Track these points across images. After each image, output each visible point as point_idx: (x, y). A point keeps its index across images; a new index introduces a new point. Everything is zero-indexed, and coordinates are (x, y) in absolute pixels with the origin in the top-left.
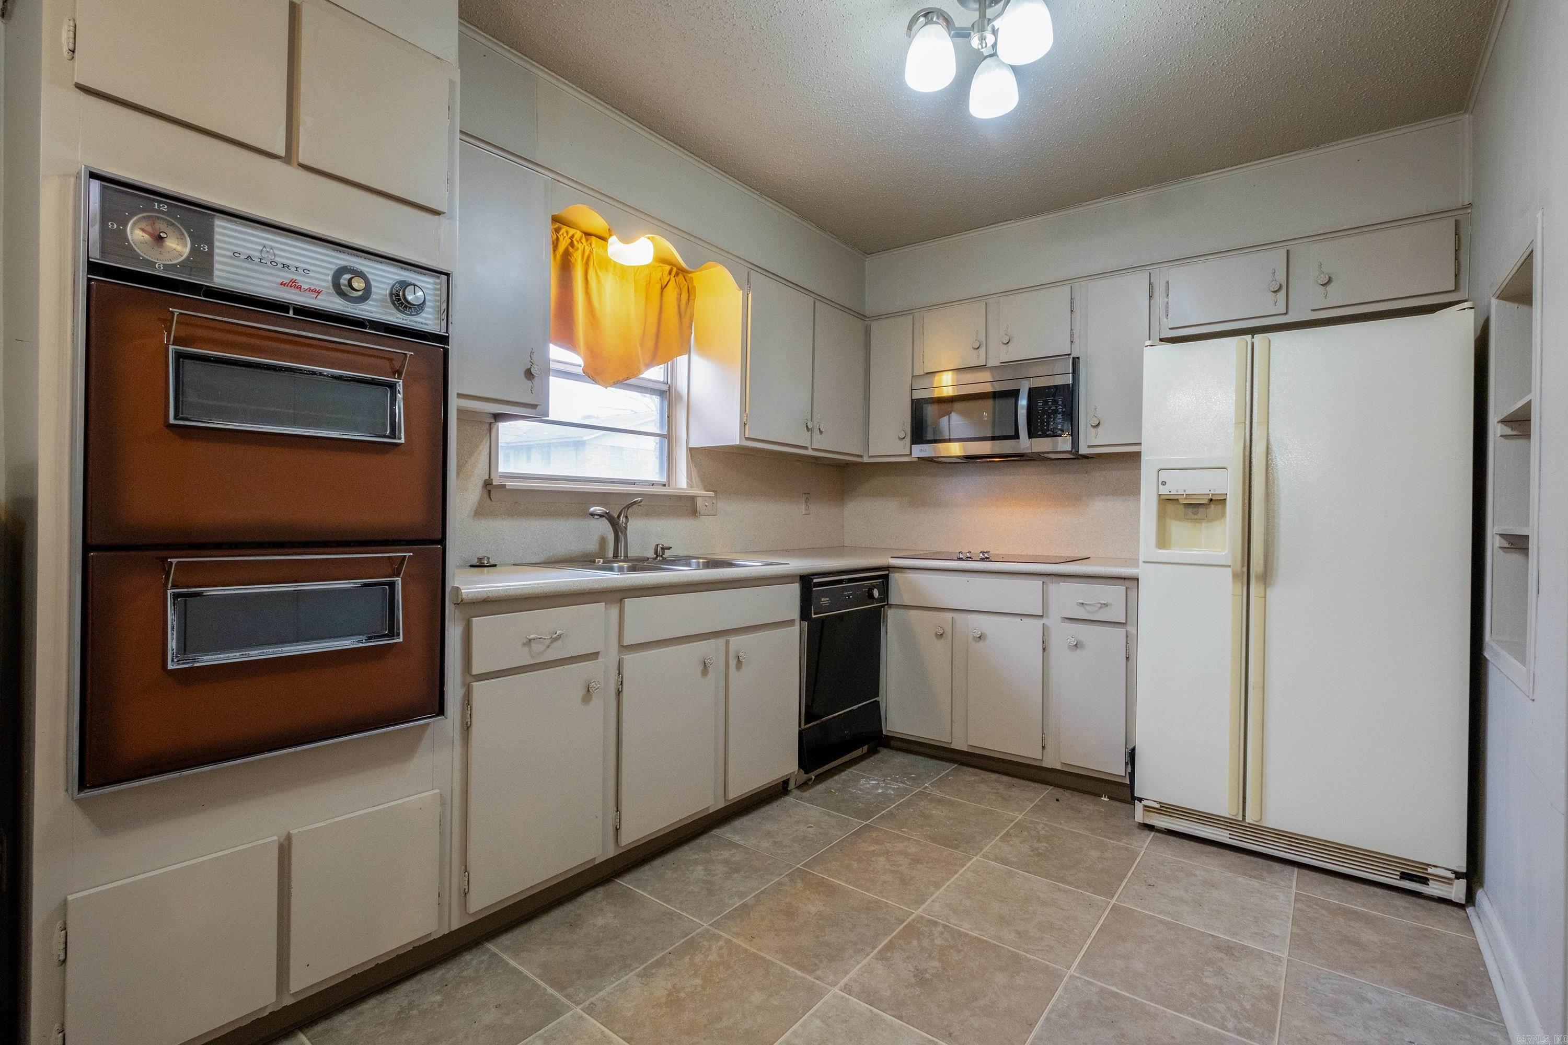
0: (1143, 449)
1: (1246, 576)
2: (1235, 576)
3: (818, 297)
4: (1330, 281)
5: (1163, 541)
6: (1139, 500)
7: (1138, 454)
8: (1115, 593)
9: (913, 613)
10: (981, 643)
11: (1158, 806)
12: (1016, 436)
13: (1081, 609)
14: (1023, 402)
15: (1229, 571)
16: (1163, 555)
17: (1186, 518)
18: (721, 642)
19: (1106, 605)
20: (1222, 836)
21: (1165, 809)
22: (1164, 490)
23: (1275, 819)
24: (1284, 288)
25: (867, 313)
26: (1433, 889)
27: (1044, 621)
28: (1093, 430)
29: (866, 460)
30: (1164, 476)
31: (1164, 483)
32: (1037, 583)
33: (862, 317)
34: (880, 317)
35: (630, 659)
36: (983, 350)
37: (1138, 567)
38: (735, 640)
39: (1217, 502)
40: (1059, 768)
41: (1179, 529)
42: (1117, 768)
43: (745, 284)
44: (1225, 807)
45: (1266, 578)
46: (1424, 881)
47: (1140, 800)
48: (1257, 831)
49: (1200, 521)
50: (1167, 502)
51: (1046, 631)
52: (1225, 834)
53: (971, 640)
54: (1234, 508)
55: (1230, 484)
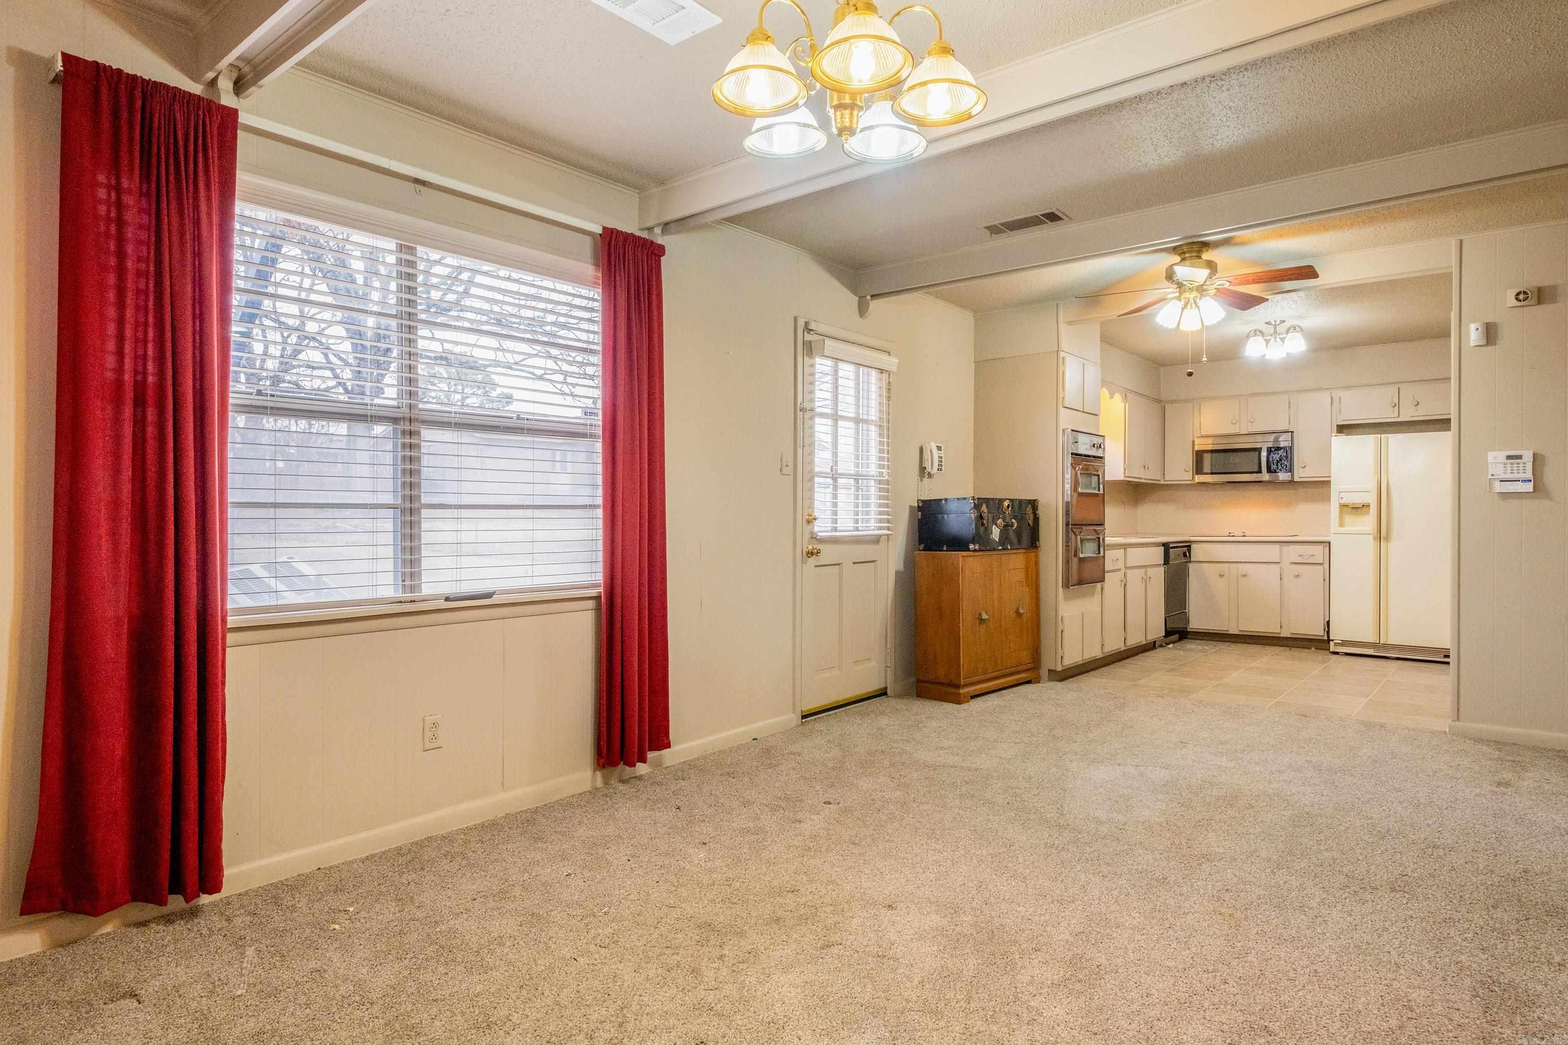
0: (1332, 479)
1: (1379, 537)
2: (1374, 538)
3: (1147, 397)
4: (1418, 404)
5: (1342, 524)
6: (1330, 505)
7: (1329, 482)
8: (1318, 550)
9: (1204, 565)
10: (1244, 579)
11: (1341, 643)
12: (1260, 471)
13: (1300, 558)
14: (1264, 454)
15: (1372, 536)
16: (1342, 530)
17: (1352, 514)
18: (1143, 570)
19: (1312, 555)
20: (1371, 652)
21: (1344, 643)
22: (1342, 501)
23: (1392, 641)
24: (1397, 405)
25: (1162, 399)
27: (1281, 565)
28: (1302, 469)
29: (1162, 482)
30: (1342, 495)
31: (1342, 498)
32: (1277, 546)
33: (1159, 401)
34: (1172, 402)
35: (1128, 572)
36: (1237, 425)
37: (1329, 536)
38: (1149, 570)
39: (1366, 506)
40: (1289, 636)
41: (1348, 519)
42: (1319, 632)
43: (1125, 398)
44: (1371, 638)
45: (1387, 538)
47: (1333, 640)
48: (1386, 646)
49: (1358, 515)
50: (1343, 506)
51: (1281, 570)
52: (1372, 650)
53: (1240, 577)
54: (1373, 509)
55: (1371, 499)
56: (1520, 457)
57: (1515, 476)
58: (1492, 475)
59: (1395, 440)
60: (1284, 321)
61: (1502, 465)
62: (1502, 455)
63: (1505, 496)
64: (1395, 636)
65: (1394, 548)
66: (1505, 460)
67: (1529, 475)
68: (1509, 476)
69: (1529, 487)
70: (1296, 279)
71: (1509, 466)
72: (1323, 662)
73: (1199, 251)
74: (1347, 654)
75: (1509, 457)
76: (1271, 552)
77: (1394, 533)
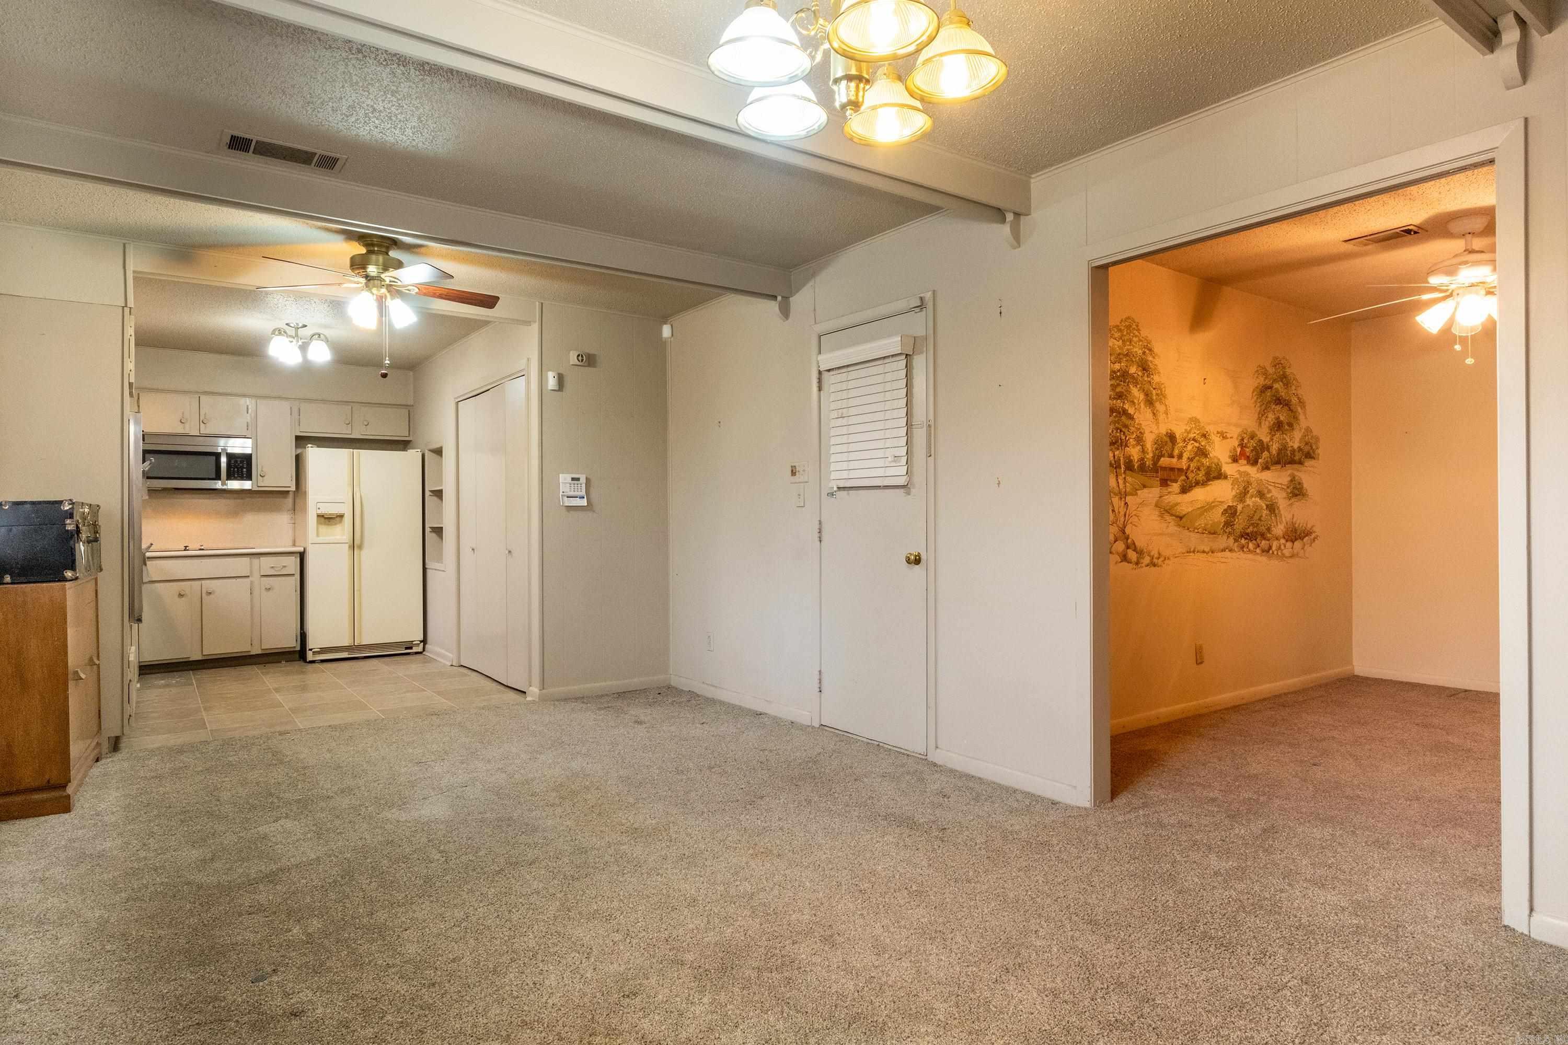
1: (352, 547)
2: (349, 547)
4: (368, 423)
5: (318, 534)
6: (307, 515)
8: (291, 561)
9: (157, 585)
10: (210, 597)
11: (319, 650)
12: (220, 479)
13: (272, 570)
14: (224, 460)
15: (347, 545)
16: (320, 539)
17: (325, 524)
19: (285, 567)
20: (345, 655)
21: (323, 650)
22: (319, 512)
23: (365, 642)
24: (350, 423)
26: (415, 650)
27: (250, 578)
28: (261, 478)
30: (319, 505)
31: (319, 509)
32: (245, 559)
36: (188, 424)
37: (307, 547)
39: (341, 516)
40: (260, 652)
41: (324, 529)
42: (295, 643)
44: (346, 641)
45: (360, 547)
46: (411, 648)
47: (309, 650)
48: (361, 647)
49: (331, 525)
50: (320, 516)
51: (252, 583)
52: (347, 653)
53: (204, 595)
54: (348, 519)
55: (346, 510)
56: (578, 479)
57: (576, 493)
58: (563, 492)
59: (366, 456)
60: (306, 326)
61: (568, 485)
62: (568, 477)
63: (570, 508)
64: (368, 637)
65: (366, 556)
66: (570, 481)
67: (583, 493)
68: (572, 493)
69: (584, 502)
70: (475, 305)
71: (572, 485)
72: (303, 673)
73: (388, 248)
74: (323, 661)
75: (573, 479)
76: (240, 567)
77: (366, 544)
